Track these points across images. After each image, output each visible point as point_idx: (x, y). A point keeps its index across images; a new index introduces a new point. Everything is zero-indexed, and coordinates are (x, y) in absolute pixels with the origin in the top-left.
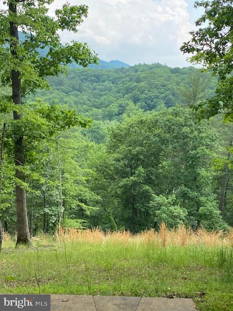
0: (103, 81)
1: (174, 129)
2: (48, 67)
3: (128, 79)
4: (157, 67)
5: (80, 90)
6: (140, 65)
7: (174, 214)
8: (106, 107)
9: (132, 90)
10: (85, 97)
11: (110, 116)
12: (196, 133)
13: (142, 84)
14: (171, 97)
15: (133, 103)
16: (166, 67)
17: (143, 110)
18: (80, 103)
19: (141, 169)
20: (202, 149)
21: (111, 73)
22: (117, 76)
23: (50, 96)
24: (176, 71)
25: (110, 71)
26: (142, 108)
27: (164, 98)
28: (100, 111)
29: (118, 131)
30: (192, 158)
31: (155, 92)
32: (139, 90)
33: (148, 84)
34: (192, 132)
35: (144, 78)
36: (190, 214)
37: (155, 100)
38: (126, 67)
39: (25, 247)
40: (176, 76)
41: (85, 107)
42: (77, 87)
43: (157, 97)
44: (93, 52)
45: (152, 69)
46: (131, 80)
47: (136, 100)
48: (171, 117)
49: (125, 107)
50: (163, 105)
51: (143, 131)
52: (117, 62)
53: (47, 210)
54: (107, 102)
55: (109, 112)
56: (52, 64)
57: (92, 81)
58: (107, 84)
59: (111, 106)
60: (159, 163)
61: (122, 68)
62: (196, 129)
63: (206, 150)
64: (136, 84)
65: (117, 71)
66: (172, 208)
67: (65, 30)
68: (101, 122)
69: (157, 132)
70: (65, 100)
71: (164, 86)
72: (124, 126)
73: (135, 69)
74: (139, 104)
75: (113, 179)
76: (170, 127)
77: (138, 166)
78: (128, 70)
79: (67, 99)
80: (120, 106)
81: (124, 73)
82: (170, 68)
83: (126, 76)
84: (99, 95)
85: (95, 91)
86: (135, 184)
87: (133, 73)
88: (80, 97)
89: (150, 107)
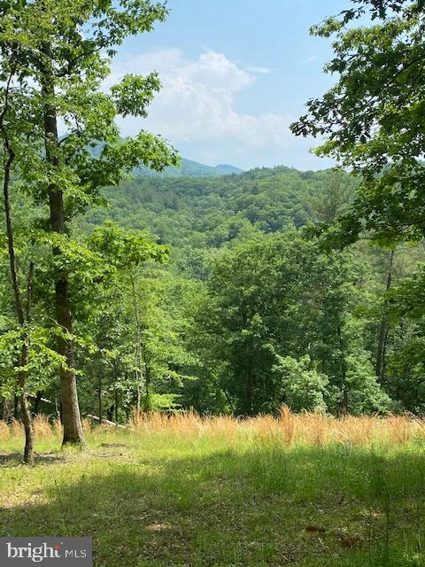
0: (207, 194)
1: (305, 259)
2: (105, 173)
3: (241, 189)
4: (282, 171)
5: (175, 207)
6: (257, 170)
7: (309, 384)
8: (211, 229)
9: (248, 205)
10: (183, 217)
11: (218, 242)
12: (337, 264)
13: (261, 195)
14: (302, 212)
15: (249, 222)
16: (293, 170)
17: (264, 231)
18: (176, 226)
19: (257, 318)
20: (347, 287)
21: (218, 182)
22: (226, 185)
23: (134, 217)
24: (307, 176)
25: (216, 179)
26: (261, 229)
27: (293, 215)
28: (204, 235)
29: (224, 263)
30: (333, 299)
31: (281, 206)
32: (257, 205)
33: (270, 196)
34: (331, 262)
35: (263, 187)
36: (332, 382)
37: (280, 217)
38: (238, 173)
39: (75, 450)
40: (309, 183)
41: (183, 230)
42: (171, 203)
43: (282, 213)
44: (170, 148)
45: (274, 174)
46: (245, 191)
47: (253, 218)
48: (300, 240)
49: (238, 228)
50: (291, 225)
51: (259, 263)
52: (226, 166)
53: (119, 385)
54: (213, 223)
55: (216, 235)
56: (112, 169)
57: (192, 194)
58: (212, 197)
59: (219, 227)
60: (285, 308)
61: (233, 175)
62: (338, 258)
63: (352, 288)
64: (252, 196)
65: (225, 178)
66: (305, 375)
67: (129, 116)
68: (205, 251)
69: (279, 262)
70: (154, 221)
71: (293, 197)
72: (232, 255)
73: (251, 175)
74: (257, 223)
75: (219, 332)
76: (299, 256)
77: (254, 313)
78: (241, 177)
79: (158, 220)
80: (232, 227)
81: (236, 181)
82: (300, 172)
83: (238, 186)
84: (201, 213)
85: (196, 208)
86: (250, 340)
87: (249, 182)
88: (175, 217)
89: (275, 228)
